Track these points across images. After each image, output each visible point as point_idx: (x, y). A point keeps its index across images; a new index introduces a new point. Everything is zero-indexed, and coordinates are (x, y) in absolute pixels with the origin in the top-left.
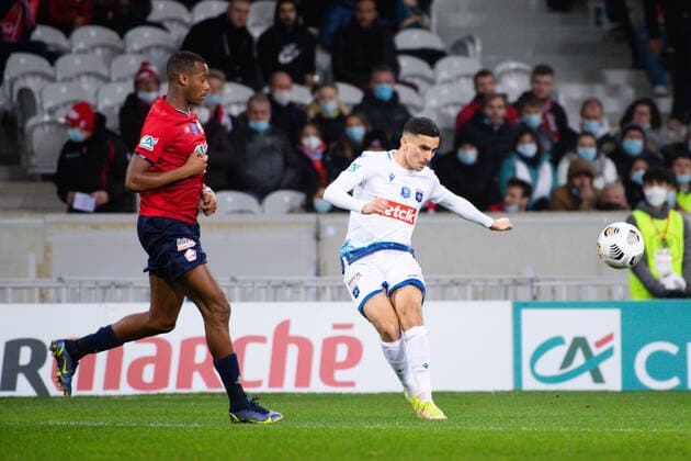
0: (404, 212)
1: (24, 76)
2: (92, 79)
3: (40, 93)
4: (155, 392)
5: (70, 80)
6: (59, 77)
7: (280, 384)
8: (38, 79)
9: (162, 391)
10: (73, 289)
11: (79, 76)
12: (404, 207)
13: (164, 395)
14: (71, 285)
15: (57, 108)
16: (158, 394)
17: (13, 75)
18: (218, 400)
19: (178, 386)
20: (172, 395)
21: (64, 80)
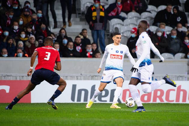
0: (118, 56)
1: (116, 24)
2: (133, 25)
3: (120, 29)
4: (147, 103)
5: (127, 25)
6: (125, 25)
7: (179, 101)
8: (120, 25)
9: (149, 102)
10: (128, 77)
11: (130, 24)
12: (117, 55)
13: (150, 103)
14: (127, 76)
15: (124, 32)
16: (148, 103)
17: (114, 24)
18: (163, 105)
19: (153, 101)
20: (151, 103)
21: (126, 25)
